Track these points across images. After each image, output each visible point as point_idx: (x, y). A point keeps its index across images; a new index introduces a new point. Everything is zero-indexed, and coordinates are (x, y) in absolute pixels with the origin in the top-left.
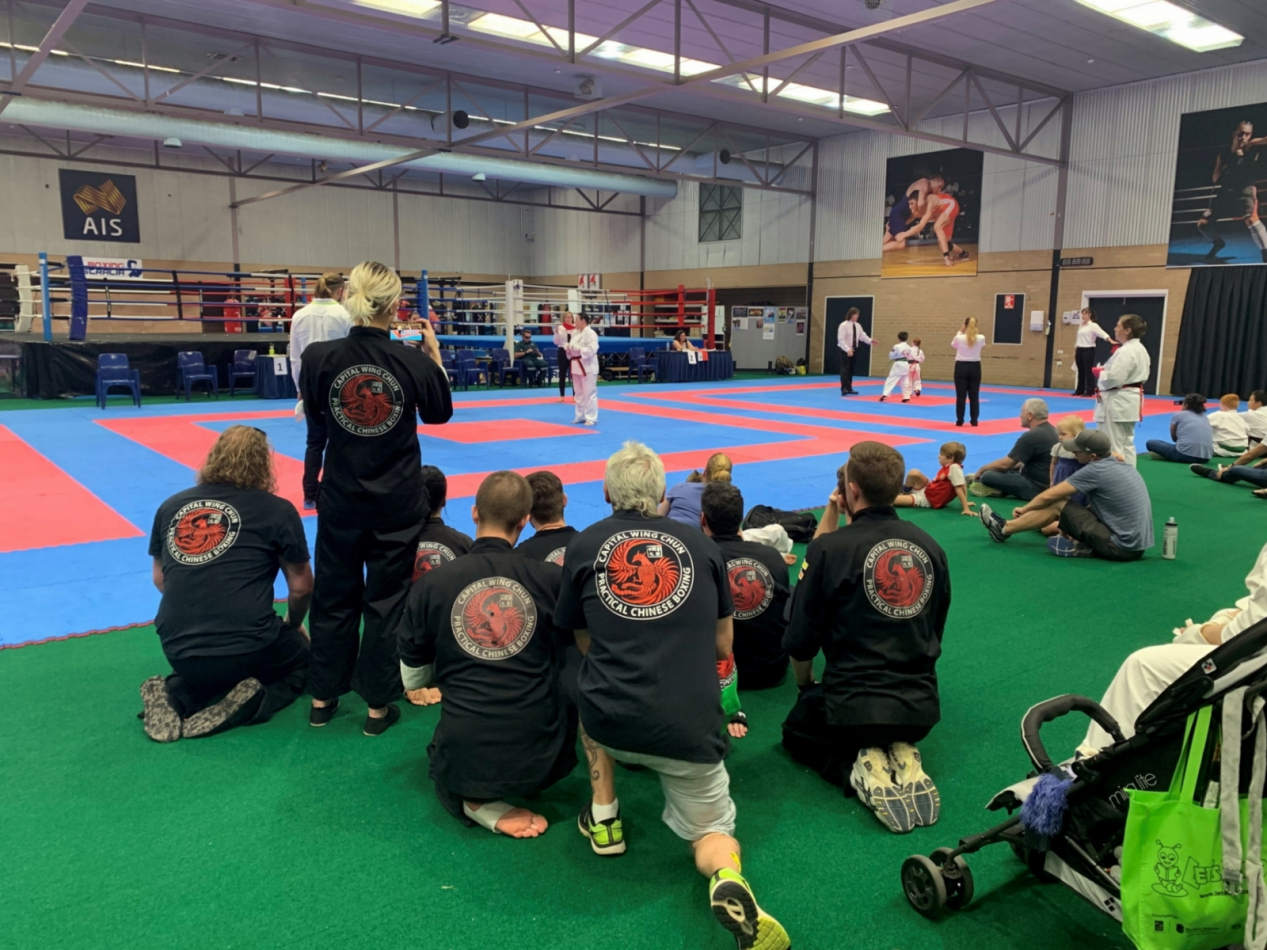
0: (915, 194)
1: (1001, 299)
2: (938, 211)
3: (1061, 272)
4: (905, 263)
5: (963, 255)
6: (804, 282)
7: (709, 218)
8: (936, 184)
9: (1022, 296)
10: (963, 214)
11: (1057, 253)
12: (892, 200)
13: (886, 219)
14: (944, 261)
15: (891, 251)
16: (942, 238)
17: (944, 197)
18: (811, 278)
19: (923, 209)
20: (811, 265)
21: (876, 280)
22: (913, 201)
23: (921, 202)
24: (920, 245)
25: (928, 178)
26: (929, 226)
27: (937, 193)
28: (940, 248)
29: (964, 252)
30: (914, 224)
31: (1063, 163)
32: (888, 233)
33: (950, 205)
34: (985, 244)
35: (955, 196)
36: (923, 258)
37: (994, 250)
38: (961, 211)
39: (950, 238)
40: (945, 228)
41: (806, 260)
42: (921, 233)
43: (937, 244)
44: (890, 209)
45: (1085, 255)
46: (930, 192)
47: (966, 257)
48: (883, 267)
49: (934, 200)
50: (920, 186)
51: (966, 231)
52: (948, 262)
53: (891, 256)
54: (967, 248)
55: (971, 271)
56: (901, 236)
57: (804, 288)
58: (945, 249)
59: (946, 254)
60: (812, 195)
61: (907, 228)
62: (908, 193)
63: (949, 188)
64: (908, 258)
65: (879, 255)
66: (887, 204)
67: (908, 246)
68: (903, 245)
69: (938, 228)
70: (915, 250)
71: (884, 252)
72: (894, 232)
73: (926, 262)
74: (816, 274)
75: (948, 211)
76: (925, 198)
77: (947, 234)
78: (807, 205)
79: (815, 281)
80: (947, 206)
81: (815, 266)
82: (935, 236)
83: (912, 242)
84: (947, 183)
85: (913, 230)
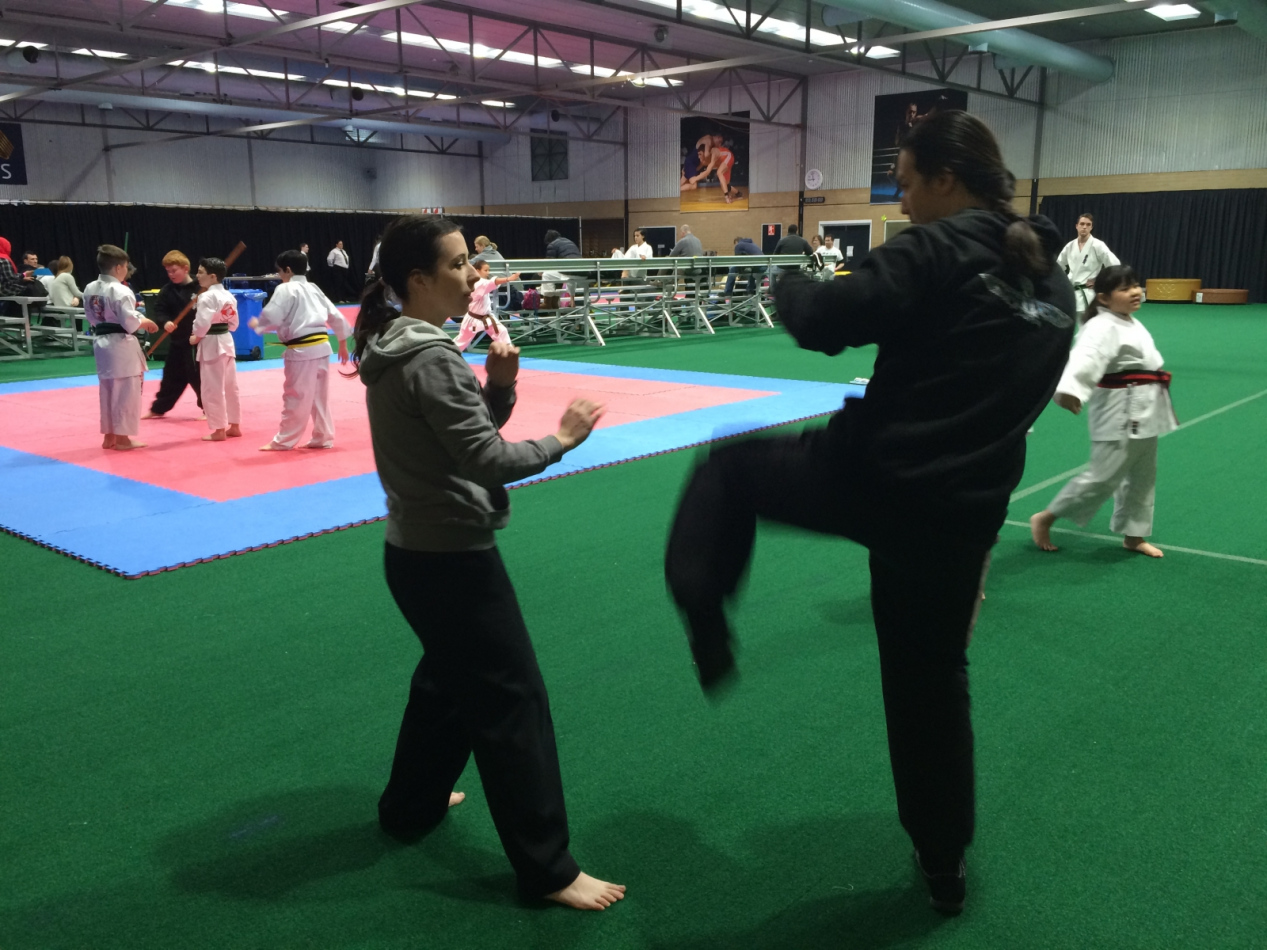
0: (702, 147)
1: (766, 228)
2: (719, 161)
3: (805, 208)
4: (697, 201)
5: (738, 195)
7: (541, 160)
8: (717, 140)
9: (779, 226)
11: (801, 194)
12: (686, 151)
13: (682, 166)
14: (725, 199)
15: (687, 191)
16: (723, 181)
17: (723, 150)
18: (627, 212)
19: (709, 159)
20: (626, 202)
21: (674, 214)
22: (701, 152)
23: (706, 153)
24: (707, 187)
25: (711, 135)
26: (713, 172)
27: (718, 147)
28: (721, 190)
29: (739, 193)
30: (703, 170)
31: (802, 127)
32: (683, 177)
33: (728, 157)
34: (753, 186)
35: (731, 149)
36: (710, 197)
37: (760, 191)
38: (735, 162)
39: (729, 182)
40: (725, 174)
41: (623, 198)
42: (708, 177)
43: (720, 186)
44: (684, 158)
45: (820, 195)
46: (713, 146)
47: (741, 197)
48: (680, 204)
49: (717, 152)
50: (706, 141)
51: (740, 177)
52: (728, 200)
55: (744, 207)
56: (694, 180)
57: (622, 220)
58: (726, 191)
59: (726, 194)
60: (625, 145)
61: (698, 174)
62: (698, 146)
63: (726, 143)
64: (700, 197)
65: (678, 194)
66: (682, 154)
67: (698, 187)
68: (695, 186)
69: (720, 174)
70: (704, 190)
71: (682, 192)
72: (688, 177)
73: (712, 200)
74: (630, 209)
75: (727, 161)
76: (710, 151)
77: (726, 179)
78: (621, 154)
79: (630, 215)
80: (726, 157)
81: (629, 203)
82: (718, 180)
83: (702, 184)
84: (724, 140)
85: (702, 175)
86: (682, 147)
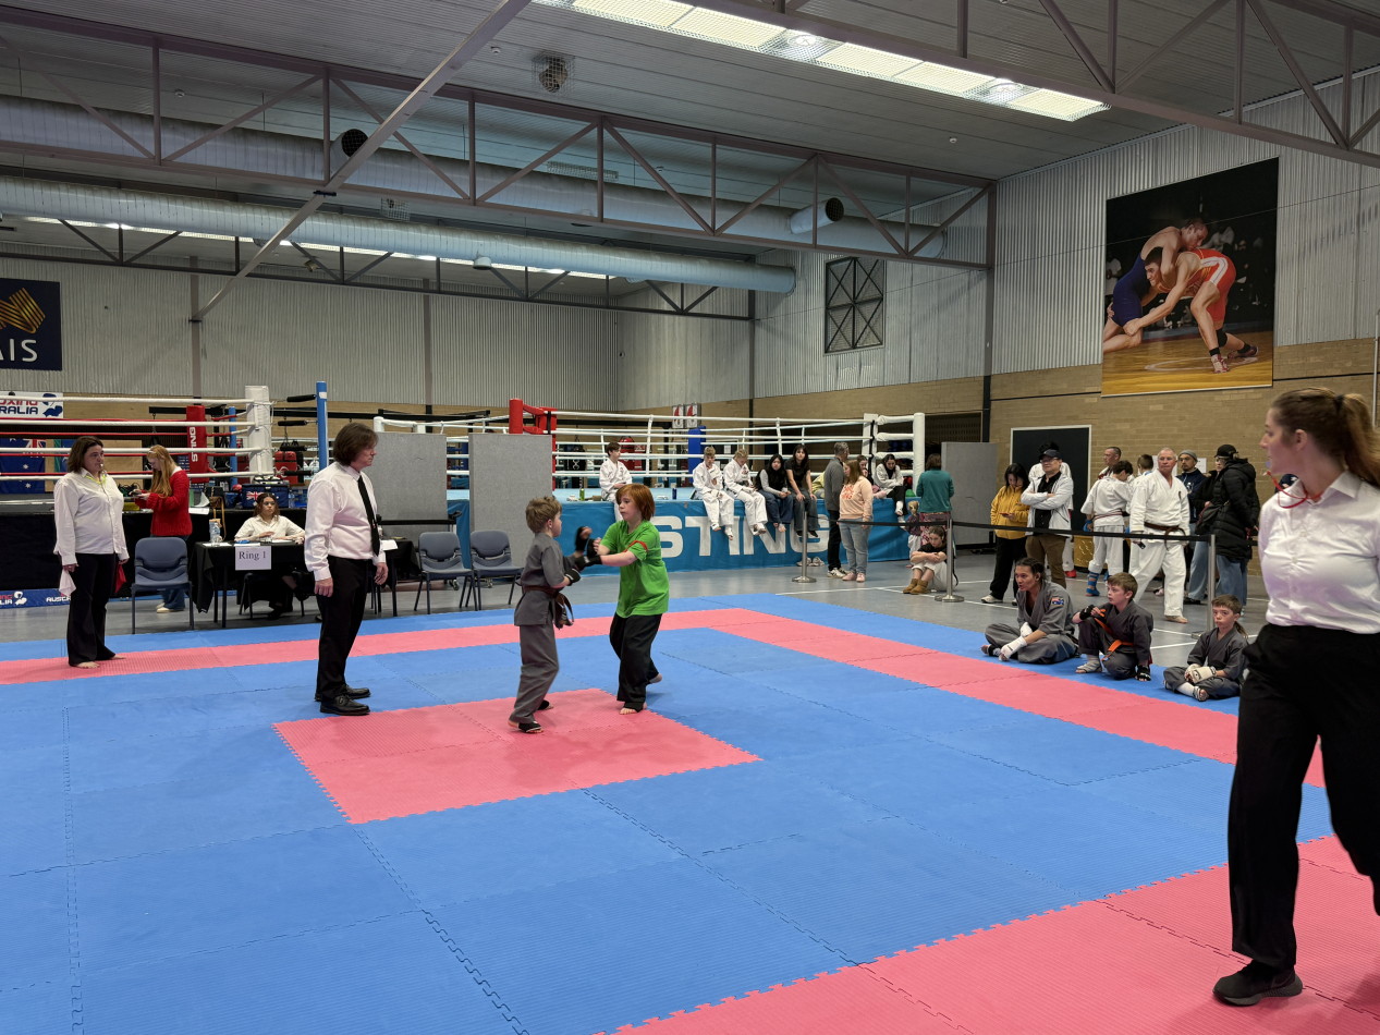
0: (1157, 254)
2: (1197, 279)
4: (1143, 370)
5: (1245, 352)
6: (977, 407)
7: (839, 316)
8: (1190, 234)
10: (1242, 280)
12: (1117, 266)
14: (1211, 363)
15: (1117, 350)
16: (1206, 323)
17: (1207, 255)
18: (987, 401)
19: (1174, 279)
20: (987, 379)
21: (1094, 399)
22: (1153, 266)
23: (1166, 266)
24: (1166, 339)
25: (1179, 226)
26: (1182, 306)
27: (1193, 250)
28: (1203, 343)
29: (1247, 347)
30: (1155, 304)
32: (1110, 321)
33: (1221, 266)
34: (1286, 330)
35: (1227, 251)
36: (1172, 361)
37: (1305, 340)
38: (1238, 277)
39: (1221, 324)
40: (1212, 308)
41: (980, 373)
42: (1170, 318)
43: (1198, 335)
46: (1183, 248)
47: (1252, 355)
48: (1104, 379)
49: (1189, 261)
50: (1165, 239)
51: (1250, 311)
52: (1218, 366)
53: (1119, 361)
54: (1253, 339)
55: (1264, 379)
56: (1133, 326)
57: (978, 415)
58: (1213, 344)
59: (1213, 352)
60: (989, 268)
61: (1146, 312)
62: (1144, 254)
63: (1216, 238)
64: (1146, 362)
65: (1099, 358)
66: (1109, 275)
67: (1145, 341)
68: (1136, 340)
69: (1199, 306)
70: (1160, 346)
71: (1106, 353)
72: (1121, 321)
73: (1178, 366)
74: (995, 393)
75: (1216, 278)
76: (1174, 259)
77: (1215, 317)
78: (981, 288)
79: (994, 405)
80: (1214, 269)
81: (993, 381)
82: (1194, 322)
83: (1153, 334)
84: (1210, 233)
85: (1154, 314)
86: (1108, 260)
